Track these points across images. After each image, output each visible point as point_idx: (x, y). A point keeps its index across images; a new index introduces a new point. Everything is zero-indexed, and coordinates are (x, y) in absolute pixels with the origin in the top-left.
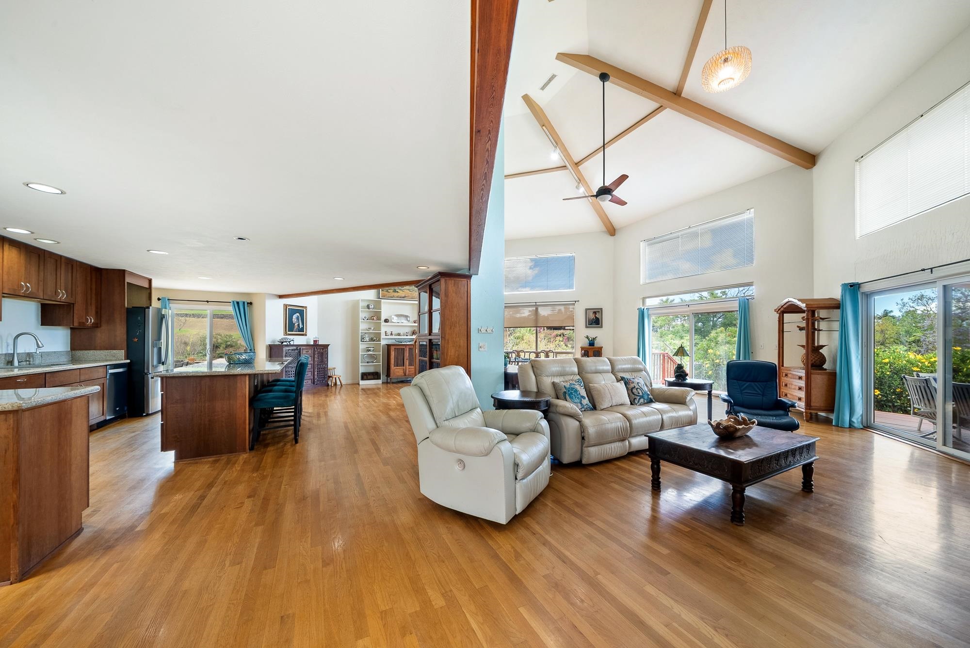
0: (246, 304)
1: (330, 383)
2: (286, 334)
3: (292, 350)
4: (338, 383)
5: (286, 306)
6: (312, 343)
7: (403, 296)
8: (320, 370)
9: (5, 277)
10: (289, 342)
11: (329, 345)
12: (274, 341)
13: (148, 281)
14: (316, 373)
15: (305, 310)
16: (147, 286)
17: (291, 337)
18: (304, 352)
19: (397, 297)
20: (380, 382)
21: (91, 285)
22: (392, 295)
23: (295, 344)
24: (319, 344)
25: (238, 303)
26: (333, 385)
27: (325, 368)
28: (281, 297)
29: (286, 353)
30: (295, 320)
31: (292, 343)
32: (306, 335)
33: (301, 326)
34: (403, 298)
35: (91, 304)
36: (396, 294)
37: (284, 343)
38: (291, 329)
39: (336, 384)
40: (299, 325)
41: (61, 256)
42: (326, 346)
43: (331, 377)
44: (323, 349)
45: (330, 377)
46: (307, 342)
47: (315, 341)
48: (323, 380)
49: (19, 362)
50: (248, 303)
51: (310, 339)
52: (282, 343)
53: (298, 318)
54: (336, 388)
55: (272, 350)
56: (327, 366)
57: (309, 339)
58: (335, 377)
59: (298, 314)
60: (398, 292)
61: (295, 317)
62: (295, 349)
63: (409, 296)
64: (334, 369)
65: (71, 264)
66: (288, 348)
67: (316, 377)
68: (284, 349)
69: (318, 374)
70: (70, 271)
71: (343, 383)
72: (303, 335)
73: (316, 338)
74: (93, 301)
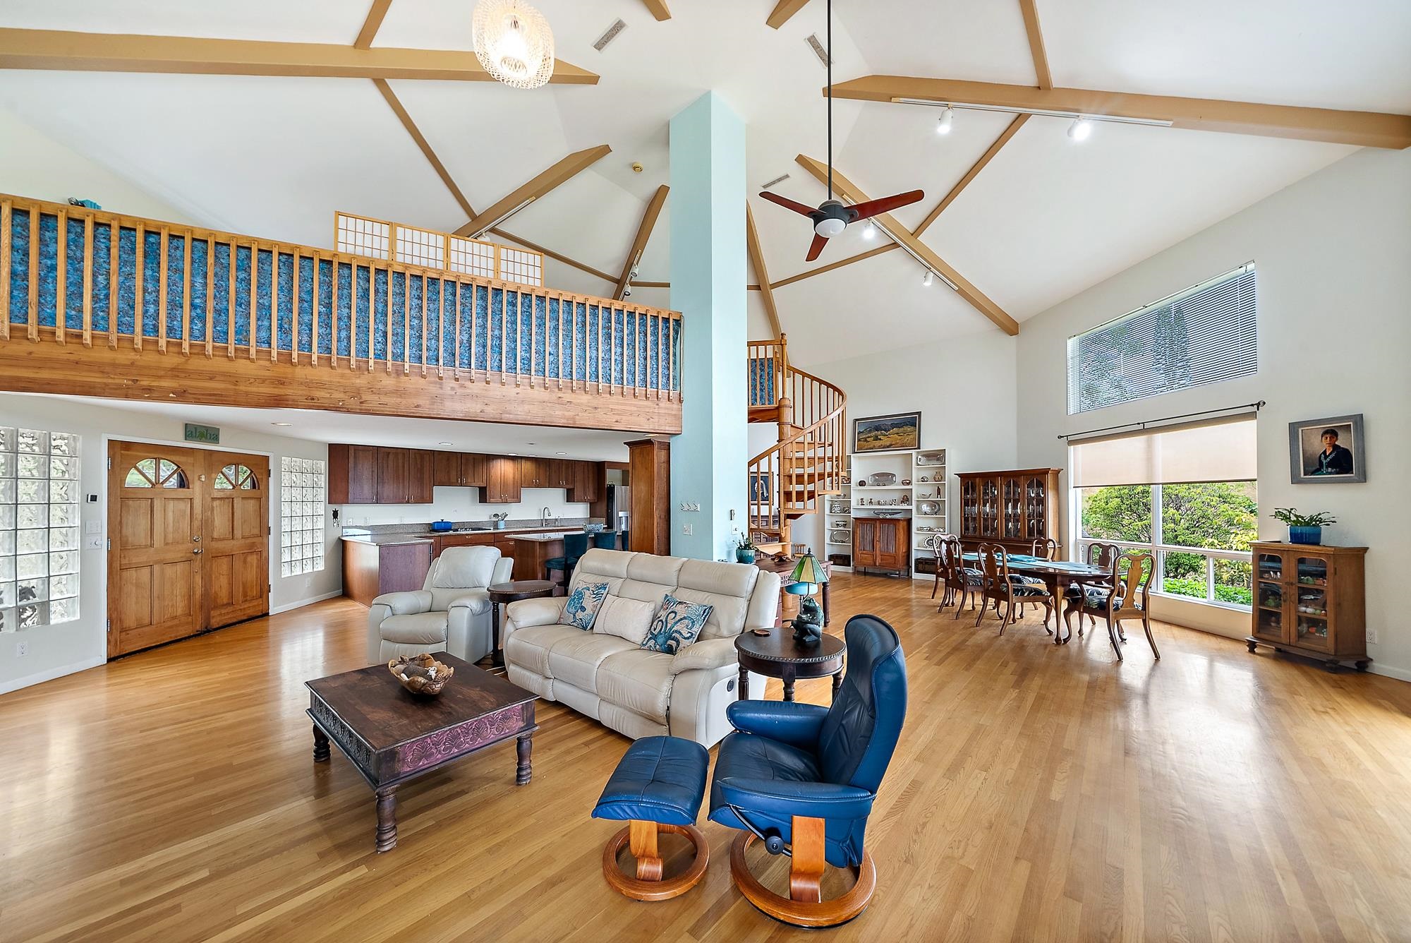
7: (888, 444)
9: (523, 478)
19: (879, 447)
20: (850, 569)
21: (587, 473)
22: (872, 446)
33: (765, 495)
34: (888, 447)
35: (588, 487)
36: (878, 443)
40: (763, 494)
60: (880, 439)
63: (897, 443)
74: (591, 486)
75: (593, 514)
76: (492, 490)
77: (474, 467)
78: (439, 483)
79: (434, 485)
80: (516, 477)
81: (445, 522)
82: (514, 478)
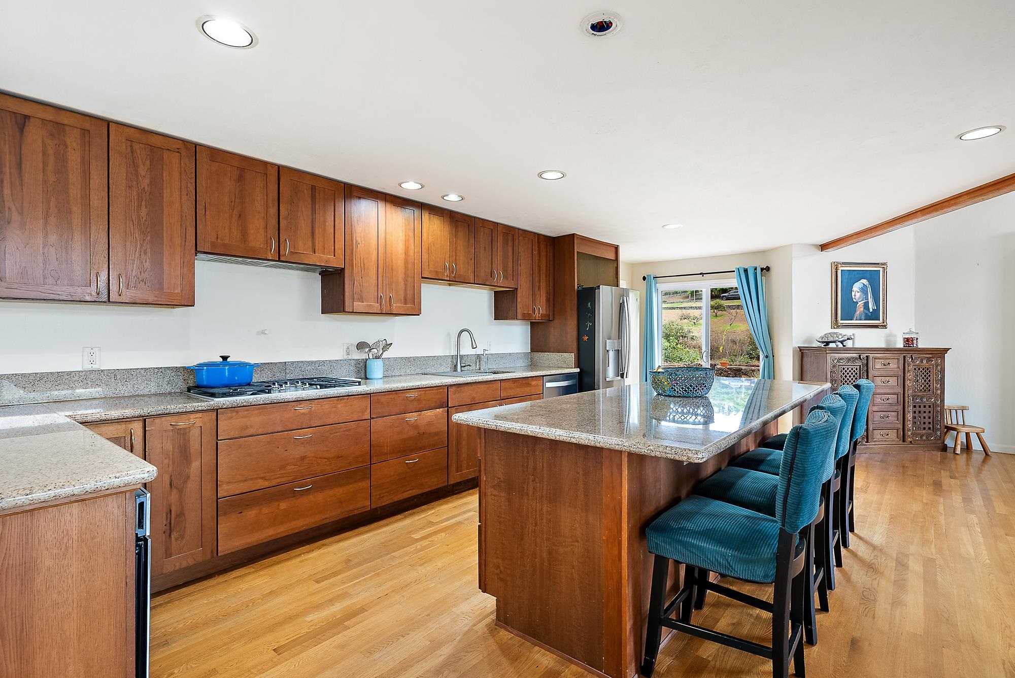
0: (759, 271)
1: (949, 442)
2: (835, 324)
3: (849, 360)
4: (976, 445)
5: (835, 266)
6: (900, 345)
8: (922, 409)
9: (425, 256)
10: (842, 342)
11: (946, 350)
12: (809, 340)
13: (614, 249)
14: (909, 416)
15: (881, 269)
16: (612, 257)
17: (848, 332)
18: (878, 366)
21: (539, 261)
23: (856, 346)
24: (920, 346)
25: (746, 271)
26: (958, 451)
27: (935, 405)
28: (824, 247)
29: (834, 366)
30: (858, 295)
31: (849, 344)
32: (885, 327)
33: (871, 307)
35: (539, 289)
37: (832, 345)
38: (849, 315)
39: (967, 448)
40: (866, 305)
41: (497, 224)
42: (940, 353)
43: (954, 429)
44: (929, 360)
45: (949, 429)
46: (887, 342)
47: (907, 341)
48: (929, 435)
49: (461, 367)
50: (762, 269)
51: (895, 336)
52: (827, 343)
53: (864, 290)
54: (968, 460)
55: (805, 359)
56: (943, 401)
57: (891, 335)
58: (967, 430)
59: (865, 281)
61: (856, 287)
62: (856, 358)
64: (963, 409)
65: (511, 234)
66: (837, 356)
67: (909, 425)
68: (828, 357)
69: (914, 418)
70: (510, 244)
71: (992, 447)
72: (876, 326)
73: (910, 332)
74: (543, 284)
75: (538, 345)
76: (357, 278)
77: (314, 211)
78: (213, 245)
79: (197, 252)
80: (411, 253)
81: (233, 365)
82: (406, 254)
